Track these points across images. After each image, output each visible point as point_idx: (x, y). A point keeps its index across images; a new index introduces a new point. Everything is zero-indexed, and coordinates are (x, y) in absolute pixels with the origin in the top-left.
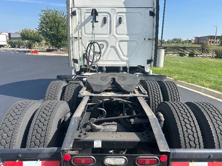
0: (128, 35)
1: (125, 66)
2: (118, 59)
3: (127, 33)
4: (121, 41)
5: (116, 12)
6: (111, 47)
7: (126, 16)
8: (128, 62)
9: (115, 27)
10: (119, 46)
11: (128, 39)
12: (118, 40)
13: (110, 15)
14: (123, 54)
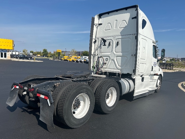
1: (119, 73)
2: (116, 68)
3: (121, 51)
5: (116, 39)
6: (112, 60)
7: (121, 40)
8: (121, 70)
9: (114, 48)
10: (116, 59)
11: (121, 55)
12: (116, 56)
13: (112, 41)
14: (118, 65)
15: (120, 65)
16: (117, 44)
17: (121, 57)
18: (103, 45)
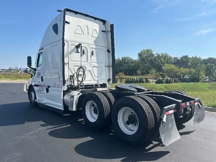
0: (97, 63)
1: (96, 84)
2: (92, 80)
3: (96, 62)
4: (94, 67)
5: (90, 47)
6: (88, 71)
7: (96, 50)
8: (98, 81)
9: (90, 57)
10: (92, 70)
11: (97, 66)
12: (92, 66)
13: (87, 49)
14: (95, 76)
15: (96, 76)
16: (92, 53)
17: (96, 68)
18: (76, 52)
